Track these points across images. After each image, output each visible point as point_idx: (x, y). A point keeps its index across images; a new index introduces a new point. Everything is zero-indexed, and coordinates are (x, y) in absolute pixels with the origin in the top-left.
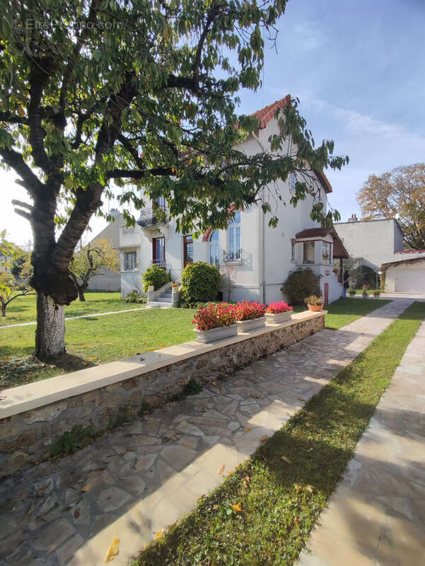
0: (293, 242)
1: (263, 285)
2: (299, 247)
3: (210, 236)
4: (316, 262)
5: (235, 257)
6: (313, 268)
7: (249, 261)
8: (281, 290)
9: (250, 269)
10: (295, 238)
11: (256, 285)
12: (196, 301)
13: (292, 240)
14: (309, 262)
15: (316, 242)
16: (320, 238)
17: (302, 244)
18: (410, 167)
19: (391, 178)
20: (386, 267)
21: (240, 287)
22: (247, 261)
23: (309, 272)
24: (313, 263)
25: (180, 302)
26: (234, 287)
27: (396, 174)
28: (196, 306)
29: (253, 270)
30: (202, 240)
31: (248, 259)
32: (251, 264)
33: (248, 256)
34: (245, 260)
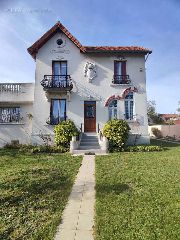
9: (142, 125)
29: (144, 126)
30: (105, 105)
31: (141, 119)
32: (143, 122)
33: (141, 117)
34: (139, 120)
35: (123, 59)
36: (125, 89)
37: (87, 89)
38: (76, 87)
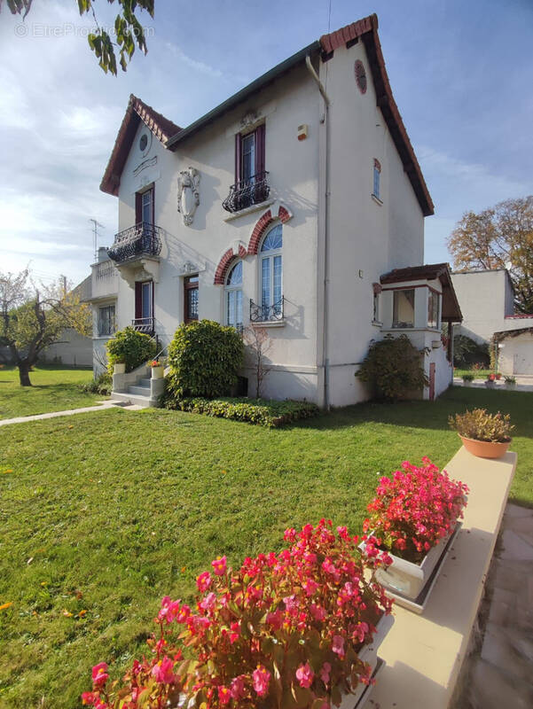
0: (377, 290)
1: (325, 367)
2: (386, 298)
3: (228, 274)
4: (416, 325)
5: (272, 312)
6: (411, 336)
7: (298, 319)
8: (356, 375)
9: (300, 335)
10: (379, 282)
11: (311, 366)
12: (195, 396)
13: (375, 285)
14: (404, 325)
15: (416, 289)
16: (424, 282)
17: (391, 292)
18: (521, 201)
19: (495, 216)
20: (500, 337)
21: (280, 370)
22: (293, 321)
23: (405, 342)
24: (412, 326)
25: (164, 398)
26: (269, 369)
27: (502, 211)
28: (192, 406)
29: (305, 338)
30: (213, 281)
31: (295, 315)
32: (302, 326)
33: (296, 310)
34: (290, 318)
35: (255, 121)
36: (257, 221)
37: (183, 246)
38: (168, 246)
